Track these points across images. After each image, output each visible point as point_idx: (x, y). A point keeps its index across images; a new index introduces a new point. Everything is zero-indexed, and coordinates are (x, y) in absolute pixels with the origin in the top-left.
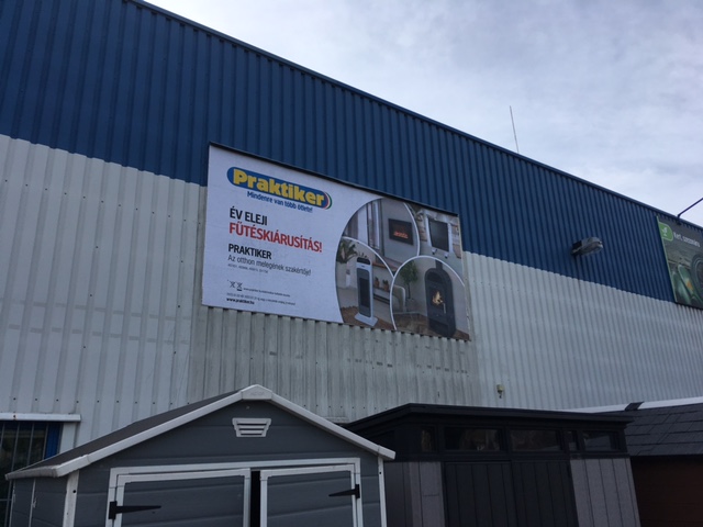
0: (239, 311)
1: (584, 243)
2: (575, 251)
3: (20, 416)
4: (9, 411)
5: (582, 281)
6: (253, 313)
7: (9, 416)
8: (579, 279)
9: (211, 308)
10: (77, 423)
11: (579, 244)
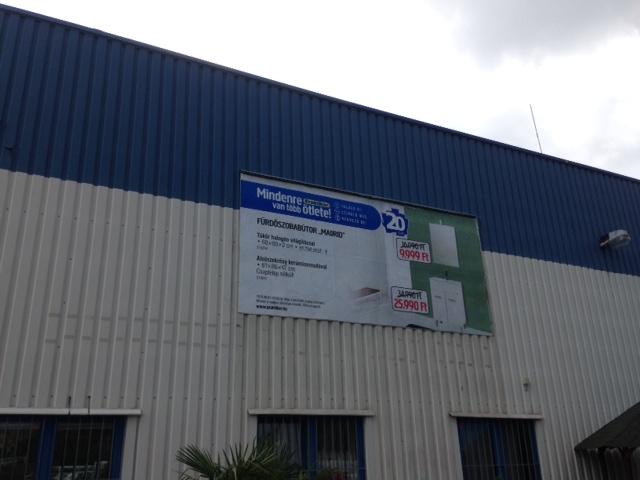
0: (271, 317)
1: (612, 236)
2: (603, 244)
3: (94, 412)
4: (85, 407)
5: (611, 274)
6: (283, 318)
7: (84, 412)
8: (608, 271)
9: (246, 315)
10: (138, 417)
11: (607, 237)
